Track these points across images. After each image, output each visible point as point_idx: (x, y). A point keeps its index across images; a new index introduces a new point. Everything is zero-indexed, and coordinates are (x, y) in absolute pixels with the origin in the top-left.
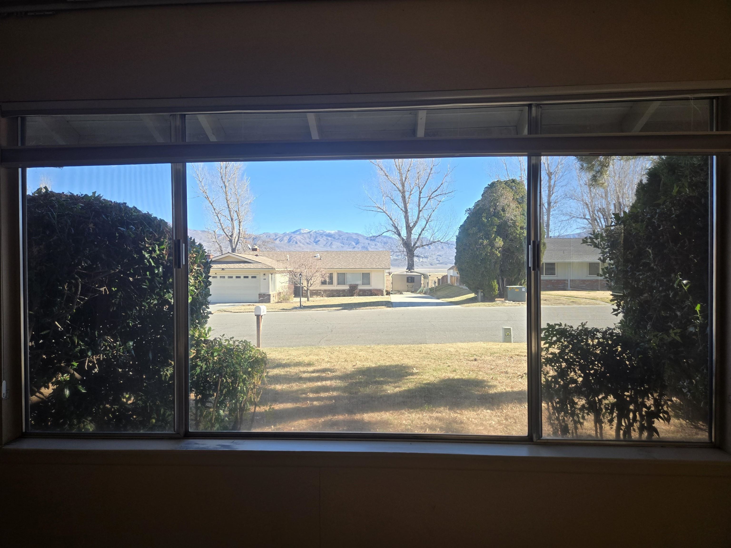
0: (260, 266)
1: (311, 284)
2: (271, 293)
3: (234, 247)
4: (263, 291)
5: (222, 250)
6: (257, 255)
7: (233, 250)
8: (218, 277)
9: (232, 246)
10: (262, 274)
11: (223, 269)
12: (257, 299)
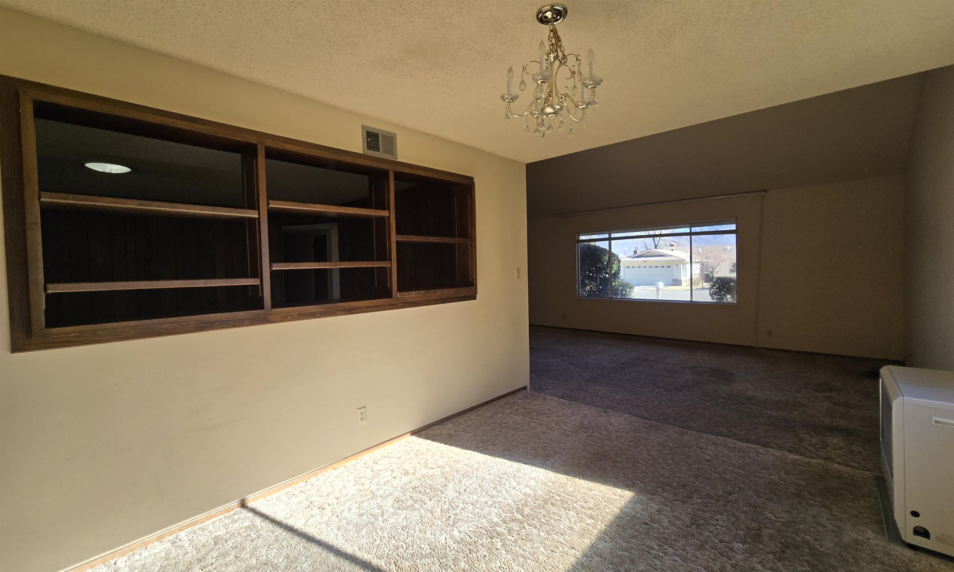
0: (673, 258)
1: (717, 272)
2: (682, 279)
3: (656, 244)
4: (675, 277)
5: (647, 247)
6: (672, 250)
7: (656, 247)
8: (642, 267)
9: (655, 243)
10: (675, 265)
11: (645, 261)
12: (672, 283)
